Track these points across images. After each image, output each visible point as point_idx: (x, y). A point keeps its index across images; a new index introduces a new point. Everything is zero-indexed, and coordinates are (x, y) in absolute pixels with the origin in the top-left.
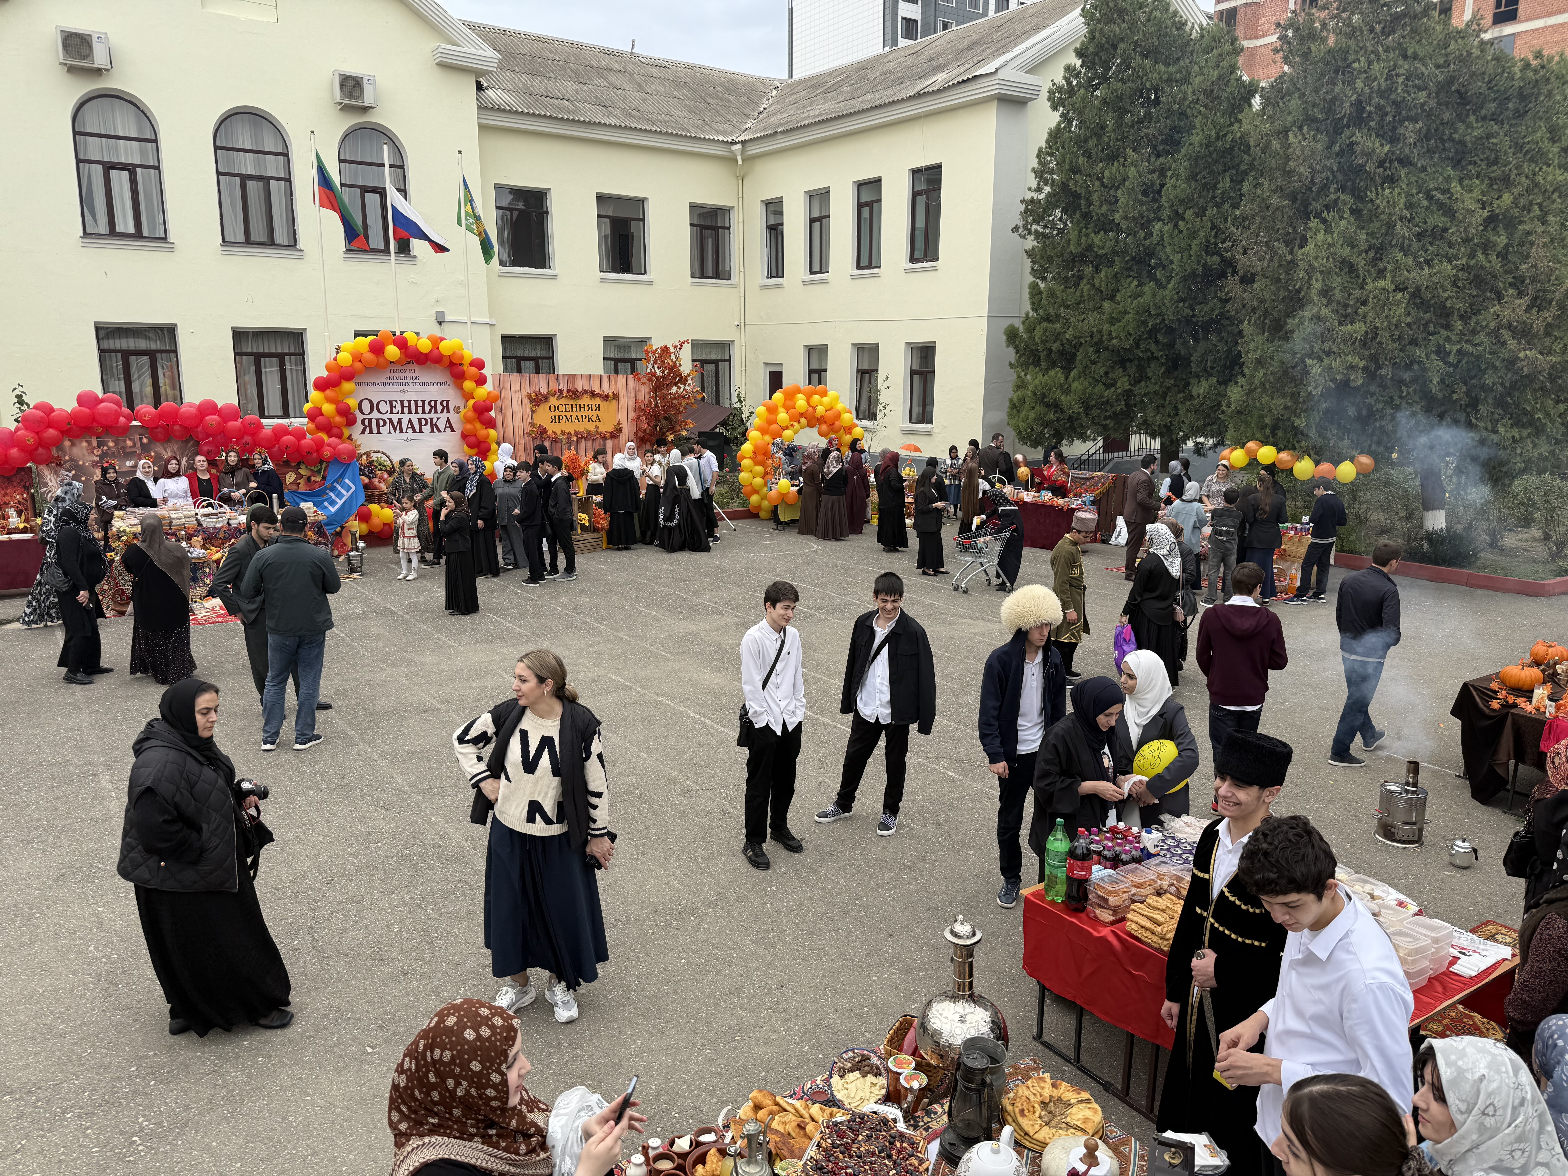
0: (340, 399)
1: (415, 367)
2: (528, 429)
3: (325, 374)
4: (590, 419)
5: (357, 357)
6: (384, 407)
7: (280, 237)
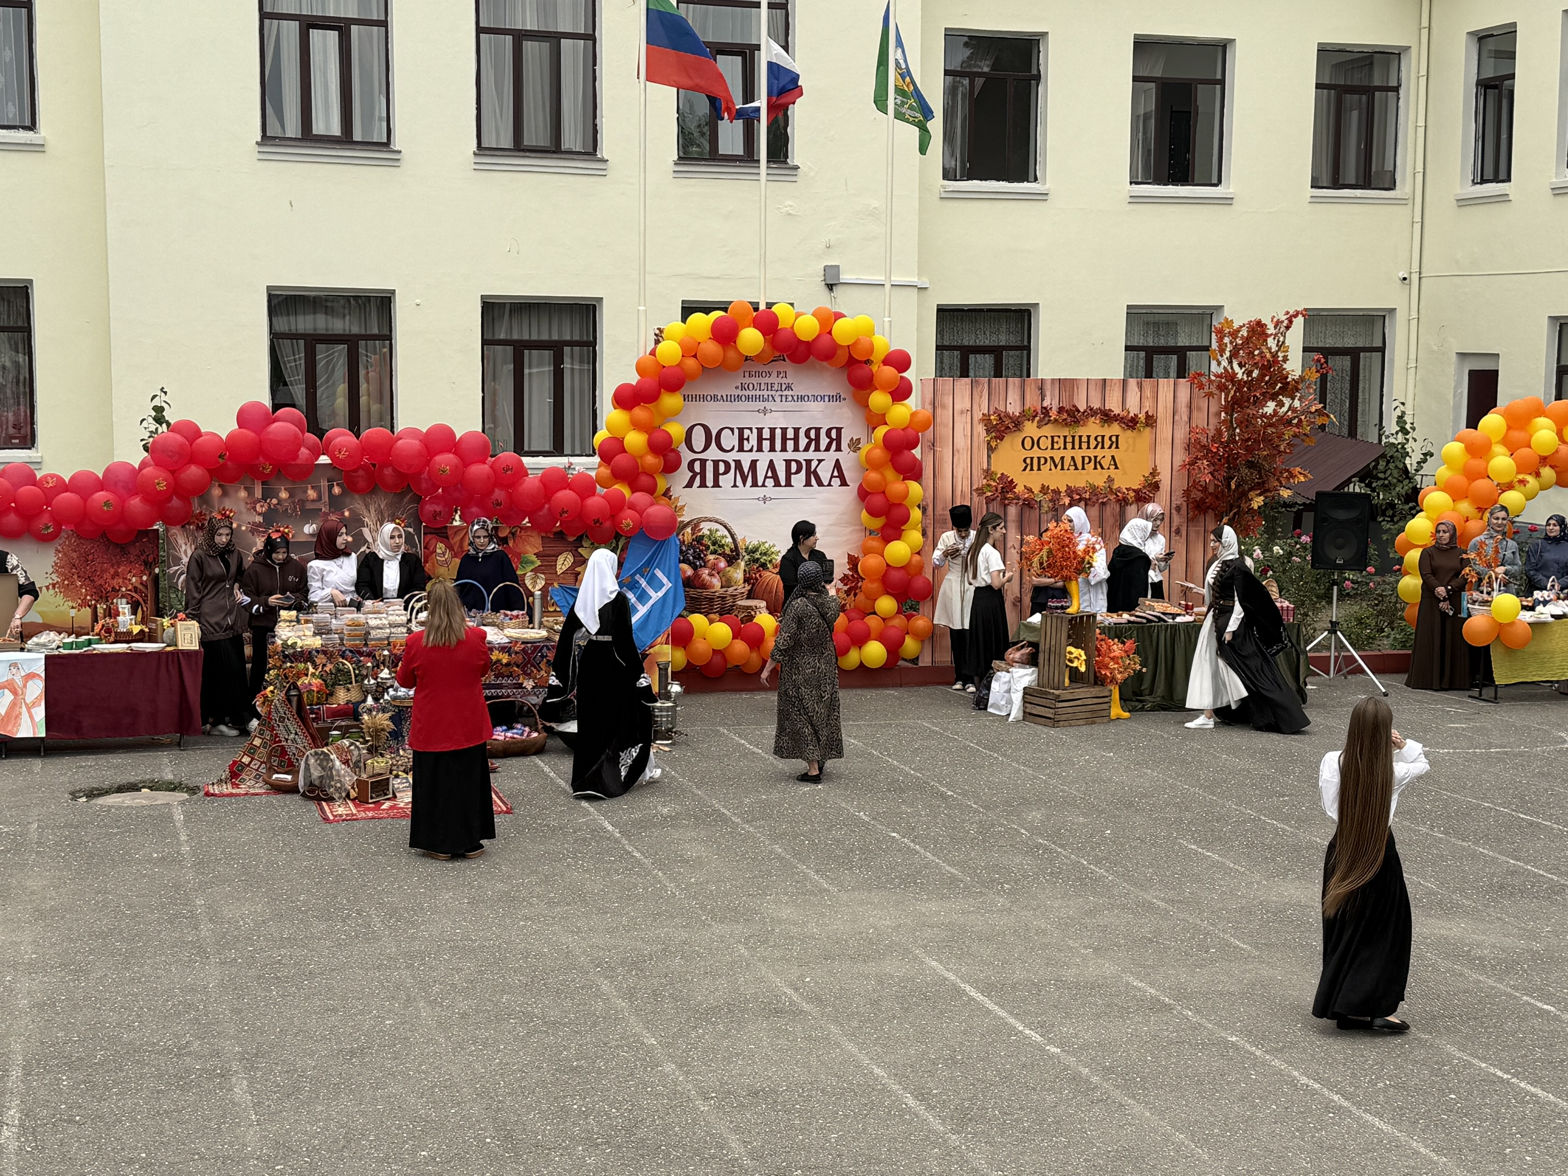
0: (656, 423)
1: (787, 366)
2: (980, 481)
3: (633, 378)
4: (1097, 464)
5: (690, 350)
6: (729, 440)
7: (571, 139)
